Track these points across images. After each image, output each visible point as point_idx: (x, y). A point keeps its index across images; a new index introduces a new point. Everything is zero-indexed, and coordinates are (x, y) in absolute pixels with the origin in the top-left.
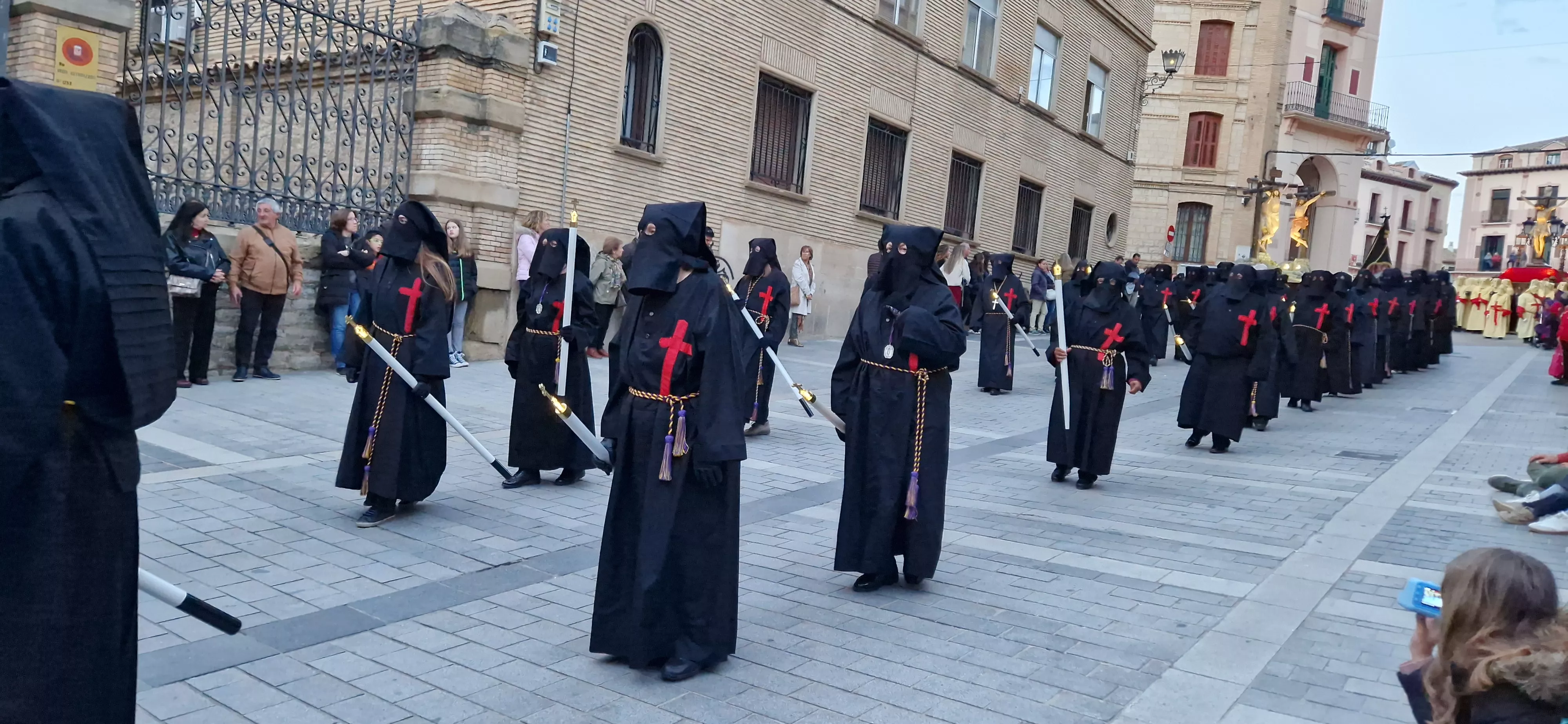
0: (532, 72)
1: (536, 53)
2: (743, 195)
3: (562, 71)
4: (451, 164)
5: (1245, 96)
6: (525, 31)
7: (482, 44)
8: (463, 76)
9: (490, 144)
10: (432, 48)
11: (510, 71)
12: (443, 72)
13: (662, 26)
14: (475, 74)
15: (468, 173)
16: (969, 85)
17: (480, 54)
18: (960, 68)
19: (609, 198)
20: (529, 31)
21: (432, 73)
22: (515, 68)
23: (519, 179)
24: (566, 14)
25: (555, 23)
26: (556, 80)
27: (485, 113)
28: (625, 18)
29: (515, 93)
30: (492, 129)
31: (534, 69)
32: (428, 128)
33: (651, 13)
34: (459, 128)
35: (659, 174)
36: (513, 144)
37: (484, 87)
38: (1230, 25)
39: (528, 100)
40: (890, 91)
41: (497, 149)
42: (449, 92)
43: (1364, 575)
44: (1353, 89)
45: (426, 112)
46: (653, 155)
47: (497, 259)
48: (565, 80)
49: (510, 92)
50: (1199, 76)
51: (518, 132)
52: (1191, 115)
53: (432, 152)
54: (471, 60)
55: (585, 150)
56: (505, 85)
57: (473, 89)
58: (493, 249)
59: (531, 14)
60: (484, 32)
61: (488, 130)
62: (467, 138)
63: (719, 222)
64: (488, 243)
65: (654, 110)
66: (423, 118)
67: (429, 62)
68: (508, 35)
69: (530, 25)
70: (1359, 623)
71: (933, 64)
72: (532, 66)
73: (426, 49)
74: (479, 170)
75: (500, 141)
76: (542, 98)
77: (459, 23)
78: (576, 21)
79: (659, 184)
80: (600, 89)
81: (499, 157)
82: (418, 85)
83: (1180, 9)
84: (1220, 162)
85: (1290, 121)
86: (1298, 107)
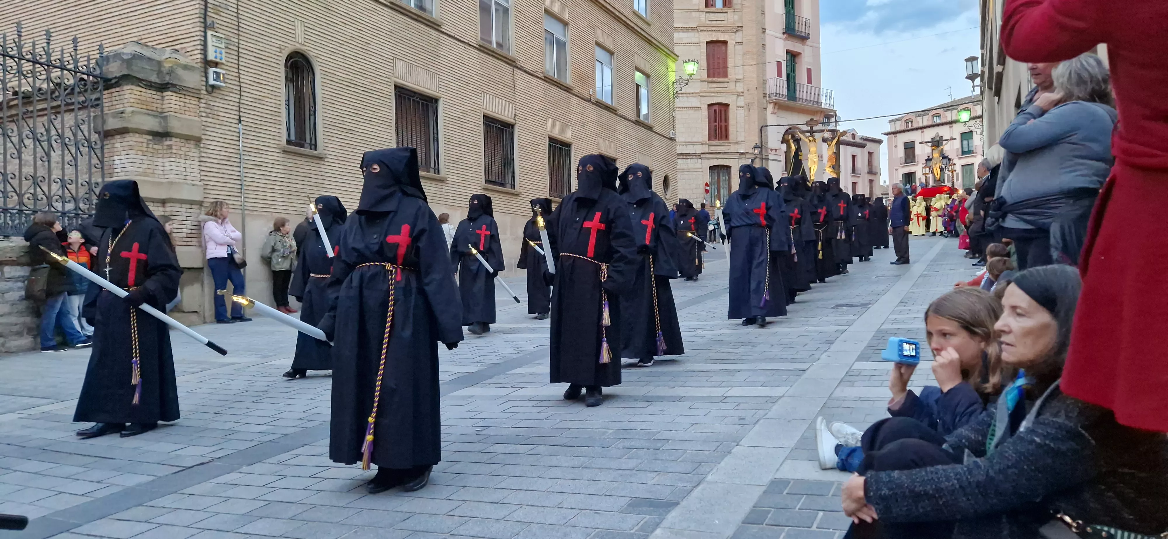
0: (205, 92)
1: (207, 77)
3: (231, 90)
4: (141, 170)
5: (742, 90)
6: (196, 61)
7: (159, 73)
8: (144, 99)
9: (174, 151)
10: (116, 78)
11: (185, 93)
12: (126, 96)
13: (311, 53)
14: (154, 96)
15: (157, 176)
16: (554, 89)
17: (158, 81)
18: (545, 77)
19: (282, 188)
20: (199, 60)
21: (117, 98)
22: (190, 90)
23: (202, 178)
24: (230, 47)
25: (221, 54)
26: (227, 98)
27: (167, 127)
28: (280, 48)
29: (191, 110)
30: (174, 139)
31: (207, 91)
32: (118, 143)
33: (301, 44)
34: (145, 141)
35: (322, 166)
36: (194, 150)
37: (164, 106)
38: (725, 43)
39: (204, 114)
40: (496, 96)
41: (181, 155)
42: (133, 112)
43: (860, 371)
44: (809, 81)
45: (115, 130)
46: (315, 152)
47: (189, 243)
48: (234, 97)
49: (188, 109)
50: (711, 79)
51: (198, 140)
52: (709, 105)
53: (123, 161)
54: (150, 85)
55: (257, 151)
56: (182, 104)
57: (155, 109)
58: (185, 235)
59: (199, 47)
60: (159, 63)
61: (171, 140)
62: (152, 148)
64: (180, 231)
65: (312, 117)
66: (112, 136)
67: (113, 90)
68: (180, 64)
69: (199, 56)
70: (862, 399)
71: (525, 75)
72: (204, 88)
73: (110, 80)
74: (166, 173)
75: (183, 149)
76: (215, 113)
77: (136, 57)
78: (238, 52)
79: (323, 174)
80: (265, 103)
81: (183, 161)
82: (105, 109)
83: (691, 34)
84: (732, 136)
85: (773, 105)
86: (776, 95)
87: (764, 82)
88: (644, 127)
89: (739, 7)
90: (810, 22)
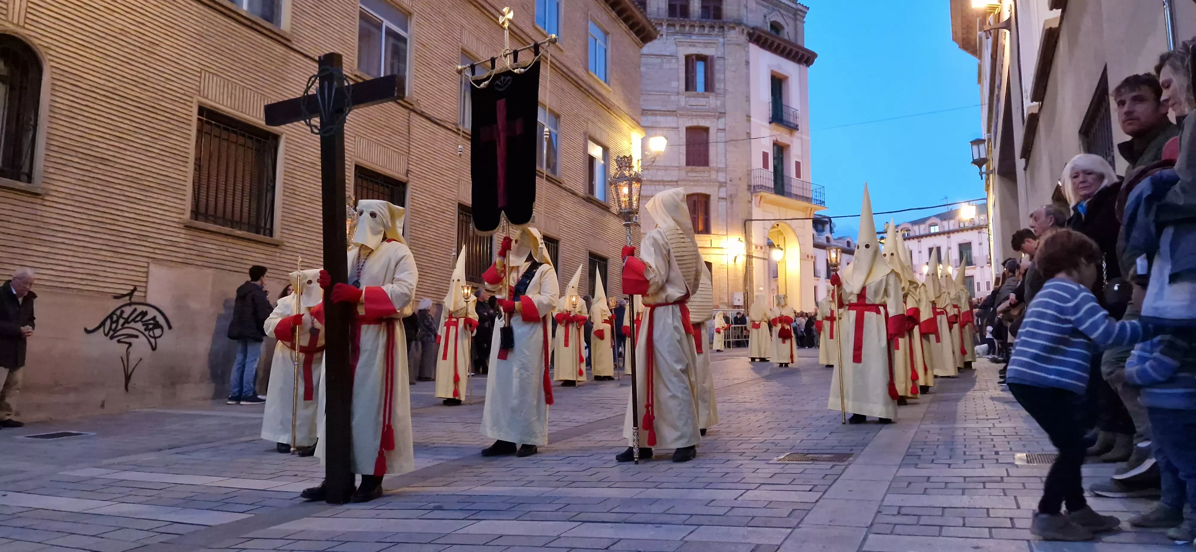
2: (183, 236)
5: (724, 180)
13: (36, 41)
18: (458, 130)
33: (18, 25)
35: (38, 207)
38: (706, 130)
44: (798, 175)
46: (25, 185)
50: (690, 167)
63: (146, 265)
65: (30, 134)
71: (428, 124)
79: (38, 218)
83: (670, 119)
84: (713, 230)
85: (759, 198)
86: (762, 187)
87: (749, 173)
88: (598, 206)
89: (721, 91)
90: (799, 112)
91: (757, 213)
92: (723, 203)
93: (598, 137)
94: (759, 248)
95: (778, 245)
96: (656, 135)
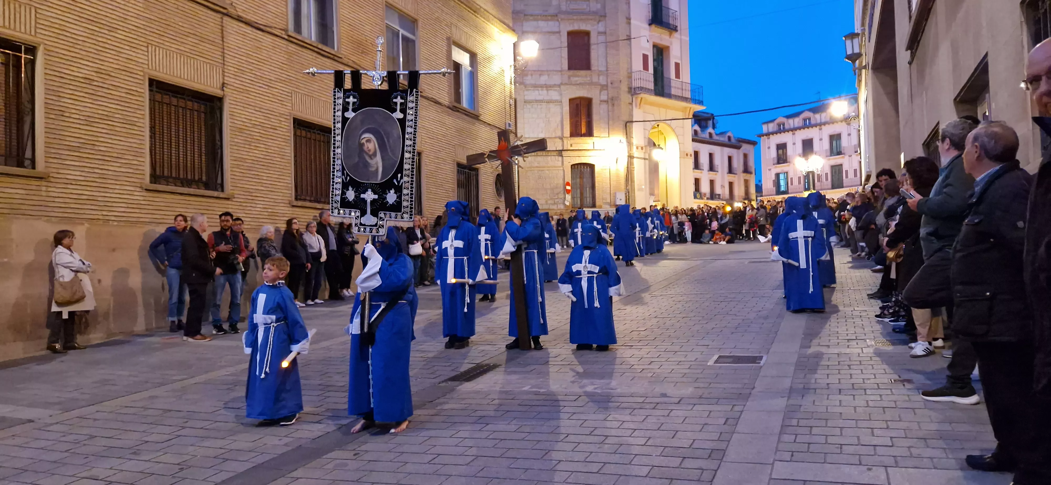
5: (605, 83)
18: (289, 36)
38: (587, 34)
40: (183, 54)
44: (678, 76)
50: (572, 72)
52: (571, 101)
71: (248, 30)
83: (551, 23)
84: (595, 133)
85: (639, 99)
86: (641, 88)
87: (630, 77)
88: (466, 115)
90: (678, 13)
91: (637, 114)
92: (604, 106)
93: (463, 42)
94: (640, 148)
95: (659, 145)
96: (527, 39)
